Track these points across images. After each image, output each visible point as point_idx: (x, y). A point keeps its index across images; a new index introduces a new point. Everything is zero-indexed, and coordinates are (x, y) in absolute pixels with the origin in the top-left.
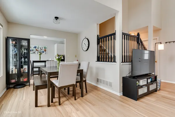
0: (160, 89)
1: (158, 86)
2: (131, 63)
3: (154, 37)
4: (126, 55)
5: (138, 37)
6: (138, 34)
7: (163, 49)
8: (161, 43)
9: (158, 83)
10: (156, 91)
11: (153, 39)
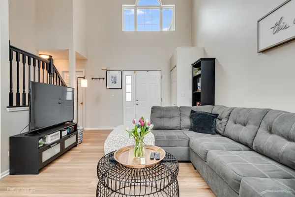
0: (81, 141)
1: (78, 138)
2: (28, 108)
3: (76, 68)
4: (21, 92)
5: (50, 62)
6: (51, 59)
7: (86, 86)
8: (84, 78)
9: (78, 134)
10: (76, 146)
11: (76, 71)
